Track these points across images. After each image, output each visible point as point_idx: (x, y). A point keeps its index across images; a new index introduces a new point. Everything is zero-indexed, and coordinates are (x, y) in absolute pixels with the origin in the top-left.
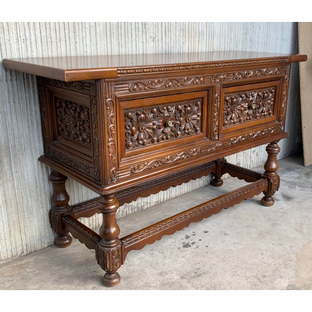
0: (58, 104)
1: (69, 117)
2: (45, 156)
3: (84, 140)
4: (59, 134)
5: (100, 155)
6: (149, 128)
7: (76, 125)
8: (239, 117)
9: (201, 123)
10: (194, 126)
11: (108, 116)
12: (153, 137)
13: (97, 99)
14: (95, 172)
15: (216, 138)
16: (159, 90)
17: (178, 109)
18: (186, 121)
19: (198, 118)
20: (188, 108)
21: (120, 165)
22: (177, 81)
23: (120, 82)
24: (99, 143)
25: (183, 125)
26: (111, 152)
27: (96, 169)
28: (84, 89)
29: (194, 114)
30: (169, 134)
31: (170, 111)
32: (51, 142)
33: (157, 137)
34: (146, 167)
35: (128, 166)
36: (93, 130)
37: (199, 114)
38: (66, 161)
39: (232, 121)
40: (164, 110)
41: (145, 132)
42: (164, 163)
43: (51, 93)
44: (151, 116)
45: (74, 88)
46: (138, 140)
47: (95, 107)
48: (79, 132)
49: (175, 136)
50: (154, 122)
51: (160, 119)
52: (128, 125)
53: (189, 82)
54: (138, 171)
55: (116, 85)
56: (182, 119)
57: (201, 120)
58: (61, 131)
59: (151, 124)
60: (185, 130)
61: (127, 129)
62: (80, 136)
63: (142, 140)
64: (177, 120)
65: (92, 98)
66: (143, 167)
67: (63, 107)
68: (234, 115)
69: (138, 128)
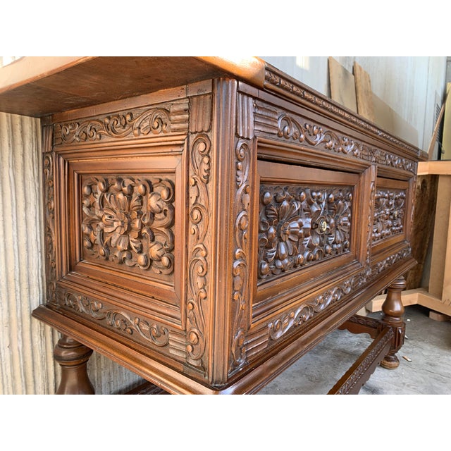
0: (86, 190)
1: (112, 214)
2: (47, 306)
3: (149, 263)
4: (82, 256)
5: (209, 295)
6: (294, 233)
7: (130, 229)
8: (383, 229)
9: (350, 233)
10: (345, 238)
11: (238, 187)
12: (297, 254)
13: (213, 136)
14: (186, 346)
15: (368, 261)
16: (317, 149)
17: (328, 202)
18: (336, 227)
19: (349, 224)
20: (340, 202)
21: (252, 320)
22: (338, 140)
23: (265, 105)
24: (209, 261)
25: (333, 235)
26: (237, 288)
27: (194, 336)
28: (169, 123)
29: (345, 214)
30: (316, 250)
31: (319, 203)
32: (64, 274)
33: (303, 254)
34: (292, 323)
35: (264, 324)
36: (192, 228)
37: (349, 215)
38: (100, 316)
39: (377, 235)
40: (313, 197)
41: (288, 242)
42: (315, 312)
43: (71, 169)
44: (297, 206)
45: (136, 132)
46: (277, 258)
47: (202, 161)
48: (137, 246)
49: (323, 254)
50: (300, 220)
51: (308, 216)
52: (263, 222)
53: (349, 149)
54: (279, 335)
55: (257, 107)
56: (332, 221)
57: (350, 228)
58: (89, 248)
59: (297, 225)
60: (334, 243)
61: (260, 232)
62: (140, 252)
63: (282, 260)
64: (327, 223)
65: (193, 138)
66: (288, 322)
67: (97, 193)
68: (379, 226)
69: (278, 231)
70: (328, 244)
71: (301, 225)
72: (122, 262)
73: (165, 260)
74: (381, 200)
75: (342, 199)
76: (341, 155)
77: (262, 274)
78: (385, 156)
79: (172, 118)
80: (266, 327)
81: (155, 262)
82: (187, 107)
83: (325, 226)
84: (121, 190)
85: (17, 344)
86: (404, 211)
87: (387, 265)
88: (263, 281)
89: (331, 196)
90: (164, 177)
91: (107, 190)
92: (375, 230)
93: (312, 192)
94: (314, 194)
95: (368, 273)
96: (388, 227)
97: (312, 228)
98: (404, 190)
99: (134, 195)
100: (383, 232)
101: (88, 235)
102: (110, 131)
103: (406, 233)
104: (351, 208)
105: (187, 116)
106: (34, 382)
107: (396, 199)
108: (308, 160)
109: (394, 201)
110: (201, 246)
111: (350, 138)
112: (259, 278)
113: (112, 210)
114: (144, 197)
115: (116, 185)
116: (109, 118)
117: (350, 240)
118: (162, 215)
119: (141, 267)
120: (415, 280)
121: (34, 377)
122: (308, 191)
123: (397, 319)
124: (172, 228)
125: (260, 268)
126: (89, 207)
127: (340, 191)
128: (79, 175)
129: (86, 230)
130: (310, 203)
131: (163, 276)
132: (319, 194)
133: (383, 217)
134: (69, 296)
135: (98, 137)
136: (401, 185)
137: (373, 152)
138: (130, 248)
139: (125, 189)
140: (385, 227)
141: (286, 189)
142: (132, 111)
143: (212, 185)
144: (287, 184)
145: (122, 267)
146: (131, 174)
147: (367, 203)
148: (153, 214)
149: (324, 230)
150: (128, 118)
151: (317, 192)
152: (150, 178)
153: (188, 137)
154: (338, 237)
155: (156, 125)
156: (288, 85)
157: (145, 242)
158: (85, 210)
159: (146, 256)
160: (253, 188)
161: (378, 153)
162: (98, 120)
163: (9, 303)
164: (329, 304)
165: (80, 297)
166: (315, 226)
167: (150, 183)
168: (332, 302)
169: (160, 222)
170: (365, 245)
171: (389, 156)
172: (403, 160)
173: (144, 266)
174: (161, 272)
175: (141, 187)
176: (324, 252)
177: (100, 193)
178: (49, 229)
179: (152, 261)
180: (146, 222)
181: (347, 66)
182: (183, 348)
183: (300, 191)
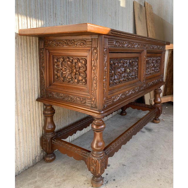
0: (55, 60)
2: (42, 97)
4: (54, 81)
5: (97, 88)
6: (119, 73)
7: (72, 72)
8: (150, 71)
9: (137, 72)
10: (136, 74)
11: (104, 61)
12: (120, 79)
13: (98, 49)
14: (91, 102)
15: (144, 82)
16: (125, 48)
17: (130, 63)
18: (132, 70)
19: (137, 69)
20: (134, 63)
21: (108, 95)
22: (132, 44)
23: (111, 39)
24: (97, 80)
25: (131, 73)
26: (104, 86)
27: (93, 99)
28: (86, 44)
29: (135, 66)
30: (126, 78)
31: (127, 63)
32: (48, 87)
33: (122, 79)
34: (119, 98)
35: (111, 97)
36: (93, 71)
37: (137, 67)
38: (62, 98)
39: (148, 73)
40: (125, 62)
41: (117, 75)
42: (126, 96)
43: (50, 54)
44: (120, 65)
45: (76, 45)
46: (114, 80)
47: (95, 55)
48: (75, 77)
49: (128, 79)
50: (121, 69)
51: (123, 67)
52: (111, 70)
53: (136, 46)
54: (115, 100)
55: (109, 40)
56: (131, 69)
57: (138, 71)
58: (57, 78)
59: (120, 70)
60: (132, 75)
61: (110, 72)
62: (76, 79)
63: (116, 80)
64: (129, 69)
65: (93, 49)
66: (118, 97)
67: (60, 61)
68: (149, 70)
69: (114, 72)
70: (130, 76)
71: (121, 70)
72: (69, 82)
73: (84, 80)
74: (149, 61)
75: (134, 62)
76: (133, 49)
77: (110, 84)
78: (150, 46)
79: (87, 43)
80: (112, 98)
81: (80, 81)
82: (91, 41)
83: (128, 70)
84: (69, 61)
85: (32, 110)
86: (160, 64)
87: (152, 83)
88: (110, 86)
89: (130, 61)
90: (83, 58)
91: (64, 61)
92: (147, 71)
93: (124, 60)
94: (125, 61)
95: (144, 86)
96: (153, 70)
97: (124, 71)
98: (160, 57)
99: (73, 62)
100: (151, 72)
101: (56, 74)
102: (67, 44)
103: (161, 72)
104: (138, 64)
105: (91, 43)
106: (36, 123)
107: (156, 60)
108: (123, 52)
109: (155, 61)
110: (95, 76)
111: (136, 43)
112: (110, 85)
113: (66, 67)
114: (77, 63)
115: (67, 59)
116: (66, 40)
117: (137, 75)
118: (83, 68)
119: (76, 83)
120: (170, 92)
121: (36, 121)
122: (123, 60)
123: (159, 104)
124: (86, 72)
125: (110, 82)
126: (57, 66)
127: (134, 59)
128: (53, 56)
129: (56, 73)
130: (124, 64)
131: (83, 85)
132: (127, 61)
133: (150, 67)
134: (50, 93)
135: (62, 45)
136: (158, 55)
137: (145, 46)
138: (72, 77)
139: (71, 61)
140: (151, 70)
141: (116, 60)
142: (74, 40)
143: (98, 61)
144: (117, 59)
145: (69, 83)
146: (72, 56)
147: (143, 63)
148: (80, 68)
149: (128, 71)
150: (73, 41)
151: (126, 60)
152: (79, 57)
153: (91, 48)
154: (133, 74)
155: (82, 44)
156: (116, 33)
157: (77, 76)
158: (55, 67)
159: (77, 80)
160: (108, 61)
161: (147, 46)
162: (62, 41)
163: (29, 96)
164: (130, 94)
165: (55, 93)
166: (125, 70)
167: (79, 59)
168: (131, 94)
169: (82, 70)
170: (143, 76)
171: (152, 46)
172: (158, 46)
173: (77, 82)
174: (82, 84)
175: (76, 60)
176: (128, 78)
177: (61, 61)
178: (42, 73)
179: (79, 81)
180: (78, 70)
181: (142, 3)
182: (90, 103)
183: (120, 60)
